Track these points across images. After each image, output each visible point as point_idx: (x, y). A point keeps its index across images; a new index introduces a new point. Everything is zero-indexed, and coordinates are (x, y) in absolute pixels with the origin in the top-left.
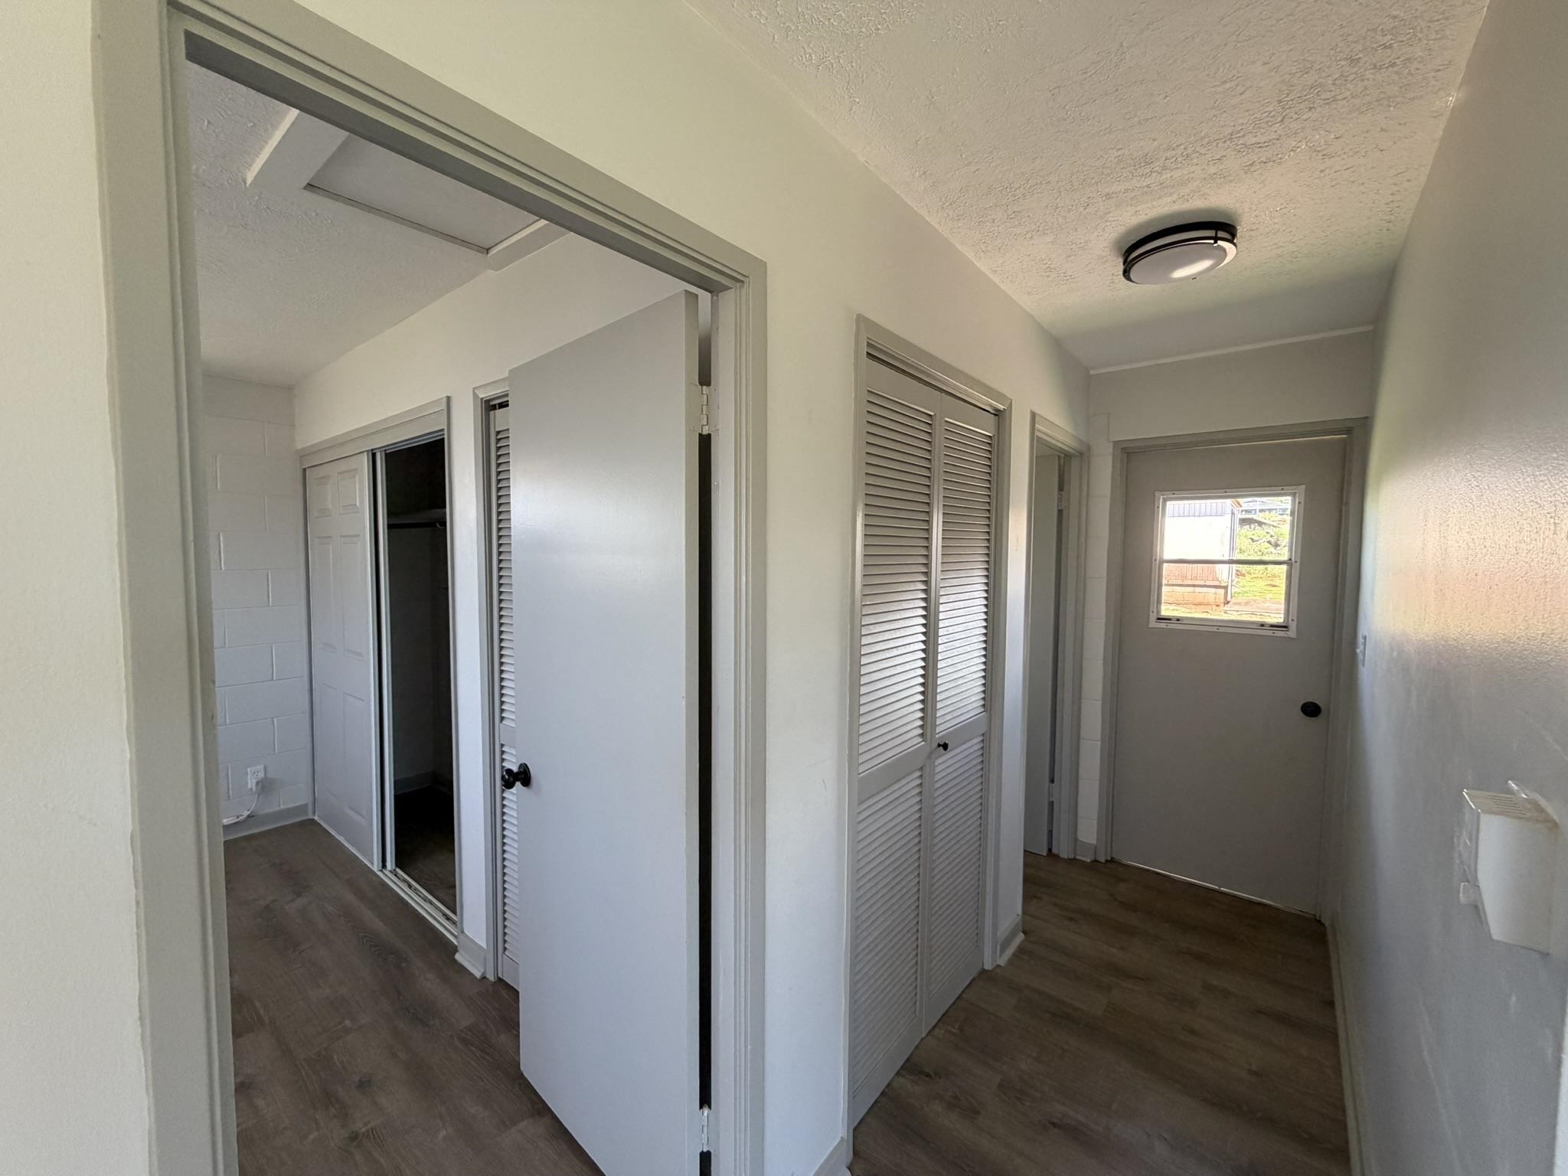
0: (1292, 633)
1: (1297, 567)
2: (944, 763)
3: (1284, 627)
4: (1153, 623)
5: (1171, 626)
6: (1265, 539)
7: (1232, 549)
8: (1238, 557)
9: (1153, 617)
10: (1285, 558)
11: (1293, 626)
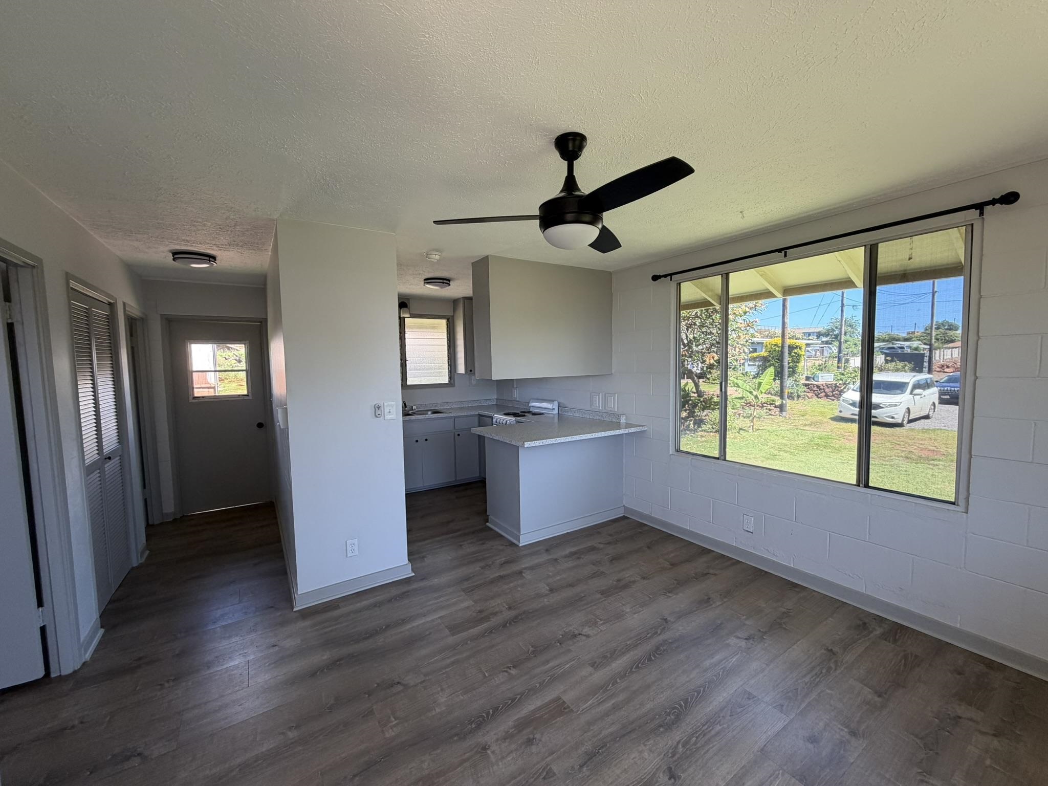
0: (250, 397)
1: (249, 372)
2: (109, 465)
3: (247, 395)
4: (191, 400)
5: (200, 400)
6: (233, 358)
7: (215, 364)
8: (218, 369)
9: (191, 398)
10: (244, 368)
11: (250, 395)
